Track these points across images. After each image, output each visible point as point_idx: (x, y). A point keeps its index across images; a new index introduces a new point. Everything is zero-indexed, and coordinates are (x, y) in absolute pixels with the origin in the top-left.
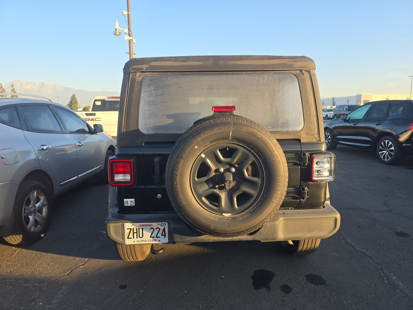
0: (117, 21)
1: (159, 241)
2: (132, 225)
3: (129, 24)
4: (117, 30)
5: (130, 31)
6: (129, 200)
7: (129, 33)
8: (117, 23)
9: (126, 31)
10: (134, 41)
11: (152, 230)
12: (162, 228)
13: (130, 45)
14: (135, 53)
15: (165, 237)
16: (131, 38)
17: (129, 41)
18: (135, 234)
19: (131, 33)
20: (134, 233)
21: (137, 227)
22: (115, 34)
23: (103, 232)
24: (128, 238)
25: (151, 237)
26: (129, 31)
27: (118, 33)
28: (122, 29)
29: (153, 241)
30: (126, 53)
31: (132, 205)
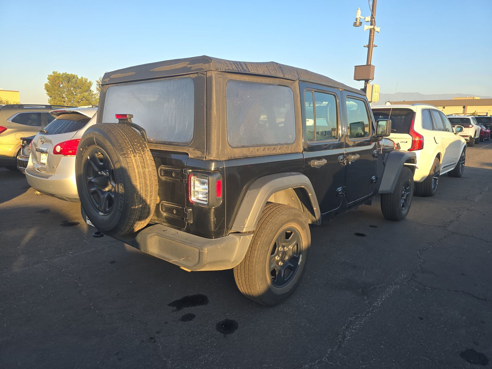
0: (359, 8)
3: (373, 11)
4: (357, 20)
5: (373, 17)
7: (371, 21)
8: (359, 12)
9: (368, 19)
10: (377, 29)
13: (370, 36)
14: (376, 45)
16: (372, 27)
17: (371, 30)
19: (374, 20)
22: (355, 24)
26: (371, 18)
27: (358, 23)
28: (363, 18)
30: (364, 47)
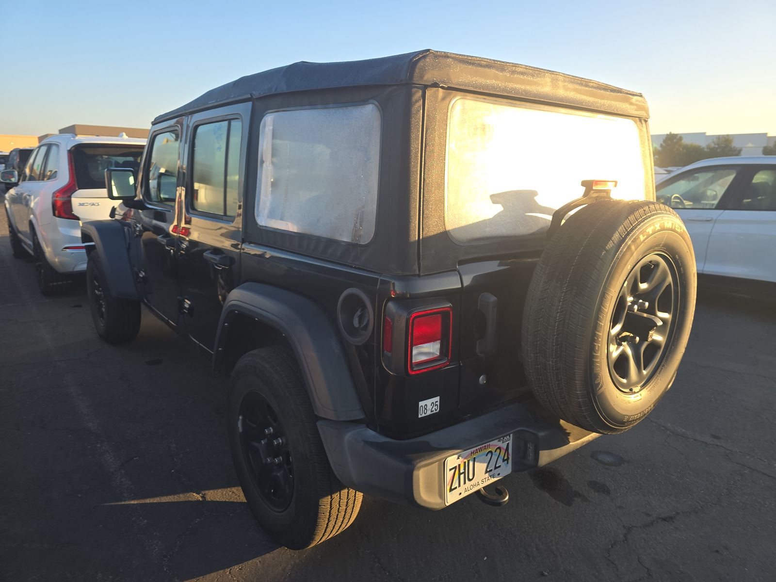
1: (499, 474)
2: (458, 458)
6: (428, 402)
11: (489, 455)
12: (504, 446)
15: (508, 463)
18: (462, 476)
20: (460, 474)
21: (465, 458)
23: (120, 503)
24: (451, 490)
25: (487, 472)
29: (490, 478)
31: (435, 412)
